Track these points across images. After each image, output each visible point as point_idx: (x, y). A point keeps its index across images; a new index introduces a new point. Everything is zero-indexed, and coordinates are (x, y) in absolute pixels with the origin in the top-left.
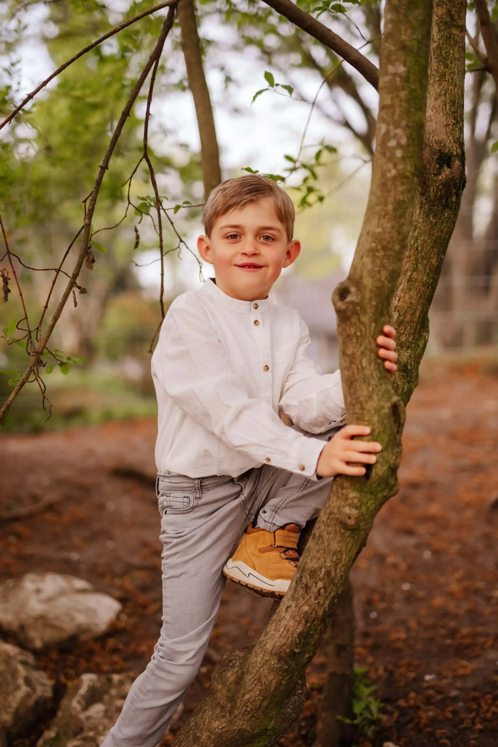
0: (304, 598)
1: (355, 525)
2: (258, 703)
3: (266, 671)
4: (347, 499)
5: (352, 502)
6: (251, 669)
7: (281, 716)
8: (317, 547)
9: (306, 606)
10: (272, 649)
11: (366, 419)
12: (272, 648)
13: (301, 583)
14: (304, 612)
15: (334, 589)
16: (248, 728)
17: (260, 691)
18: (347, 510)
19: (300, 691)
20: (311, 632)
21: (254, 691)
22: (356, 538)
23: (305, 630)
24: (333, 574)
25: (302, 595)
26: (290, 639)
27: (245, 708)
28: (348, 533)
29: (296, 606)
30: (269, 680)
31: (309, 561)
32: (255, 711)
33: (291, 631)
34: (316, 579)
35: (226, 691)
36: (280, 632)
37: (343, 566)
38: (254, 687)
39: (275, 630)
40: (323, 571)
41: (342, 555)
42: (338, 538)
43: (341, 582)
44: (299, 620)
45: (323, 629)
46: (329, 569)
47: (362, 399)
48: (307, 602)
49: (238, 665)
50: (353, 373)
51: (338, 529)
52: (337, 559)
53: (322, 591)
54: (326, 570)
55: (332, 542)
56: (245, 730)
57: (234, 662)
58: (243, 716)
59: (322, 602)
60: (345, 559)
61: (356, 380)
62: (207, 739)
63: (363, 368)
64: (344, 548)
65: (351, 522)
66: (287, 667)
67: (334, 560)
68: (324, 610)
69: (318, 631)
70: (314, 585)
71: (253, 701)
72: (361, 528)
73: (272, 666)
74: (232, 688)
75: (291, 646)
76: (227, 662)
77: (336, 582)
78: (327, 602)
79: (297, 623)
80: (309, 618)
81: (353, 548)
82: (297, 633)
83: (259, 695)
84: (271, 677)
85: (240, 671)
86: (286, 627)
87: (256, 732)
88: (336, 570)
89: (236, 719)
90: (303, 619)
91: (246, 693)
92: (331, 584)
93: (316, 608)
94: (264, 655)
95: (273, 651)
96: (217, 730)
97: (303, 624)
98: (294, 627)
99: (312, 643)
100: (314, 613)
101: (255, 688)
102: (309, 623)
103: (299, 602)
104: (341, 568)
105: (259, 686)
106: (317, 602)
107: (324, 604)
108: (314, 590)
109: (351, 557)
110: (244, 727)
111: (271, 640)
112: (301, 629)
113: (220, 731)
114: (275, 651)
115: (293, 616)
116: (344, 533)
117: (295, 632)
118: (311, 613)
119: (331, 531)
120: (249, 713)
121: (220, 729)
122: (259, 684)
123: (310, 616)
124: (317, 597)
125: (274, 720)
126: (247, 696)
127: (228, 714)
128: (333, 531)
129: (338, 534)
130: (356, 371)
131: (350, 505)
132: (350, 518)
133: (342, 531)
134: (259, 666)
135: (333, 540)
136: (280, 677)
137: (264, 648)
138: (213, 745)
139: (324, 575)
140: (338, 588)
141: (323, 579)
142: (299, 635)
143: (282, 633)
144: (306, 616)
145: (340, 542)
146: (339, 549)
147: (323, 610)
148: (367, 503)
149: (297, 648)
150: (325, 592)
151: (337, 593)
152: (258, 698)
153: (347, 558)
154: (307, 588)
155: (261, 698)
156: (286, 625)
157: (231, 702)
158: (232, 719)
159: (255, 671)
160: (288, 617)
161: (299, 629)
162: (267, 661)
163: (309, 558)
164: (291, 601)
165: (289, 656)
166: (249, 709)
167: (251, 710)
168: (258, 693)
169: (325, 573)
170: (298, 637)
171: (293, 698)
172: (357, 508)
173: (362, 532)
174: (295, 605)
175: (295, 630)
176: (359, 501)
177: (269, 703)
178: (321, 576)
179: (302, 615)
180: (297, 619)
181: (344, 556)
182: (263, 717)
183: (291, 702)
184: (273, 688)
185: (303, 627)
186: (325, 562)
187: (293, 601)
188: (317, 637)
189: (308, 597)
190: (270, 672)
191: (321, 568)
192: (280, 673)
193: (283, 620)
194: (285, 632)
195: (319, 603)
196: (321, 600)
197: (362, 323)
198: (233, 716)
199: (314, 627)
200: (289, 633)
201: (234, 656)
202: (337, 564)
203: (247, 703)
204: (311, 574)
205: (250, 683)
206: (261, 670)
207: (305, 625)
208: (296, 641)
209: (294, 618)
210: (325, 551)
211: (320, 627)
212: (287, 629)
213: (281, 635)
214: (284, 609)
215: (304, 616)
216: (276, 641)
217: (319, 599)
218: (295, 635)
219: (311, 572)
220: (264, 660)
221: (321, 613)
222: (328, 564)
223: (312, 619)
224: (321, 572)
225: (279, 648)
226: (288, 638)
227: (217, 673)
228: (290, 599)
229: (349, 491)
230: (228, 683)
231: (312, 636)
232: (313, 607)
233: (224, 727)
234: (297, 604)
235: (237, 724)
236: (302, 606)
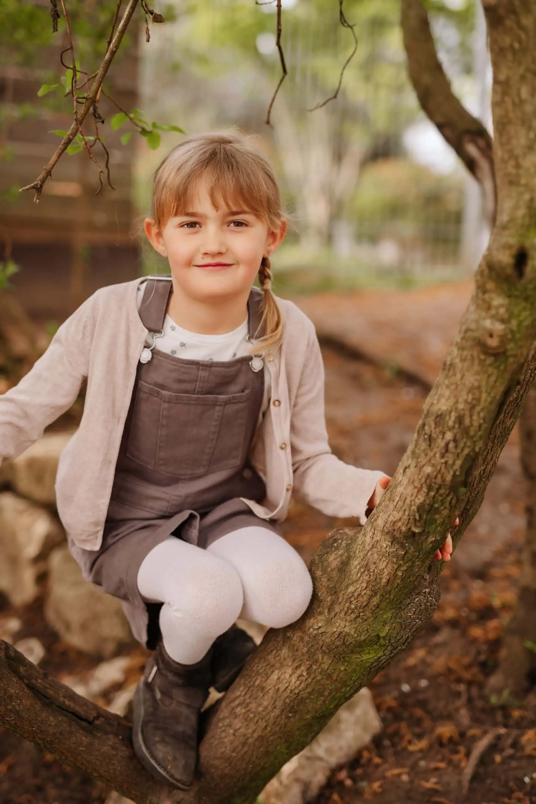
0: (426, 455)
1: (498, 347)
2: (365, 598)
3: (376, 556)
4: (489, 308)
5: (497, 313)
6: (357, 552)
7: (400, 621)
8: (447, 382)
9: (429, 466)
10: (384, 526)
11: (523, 181)
12: (384, 523)
13: (423, 433)
14: (426, 474)
15: (468, 443)
16: (352, 632)
17: (368, 582)
18: (488, 323)
19: (427, 590)
20: (436, 506)
21: (359, 582)
22: (502, 368)
23: (428, 502)
24: (467, 421)
25: (424, 450)
26: (407, 513)
27: (347, 605)
28: (490, 360)
29: (416, 467)
30: (380, 568)
31: (435, 402)
32: (361, 610)
33: (408, 501)
34: (443, 427)
35: (326, 580)
36: (395, 503)
37: (482, 410)
38: (360, 576)
39: (389, 500)
40: (453, 415)
41: (481, 393)
42: (476, 368)
43: (480, 433)
44: (419, 486)
45: (454, 502)
46: (462, 413)
47: (518, 151)
48: (430, 460)
49: (344, 546)
50: (507, 111)
51: (475, 353)
52: (473, 399)
53: (451, 445)
54: (457, 415)
55: (466, 374)
56: (348, 634)
57: (340, 541)
58: (345, 615)
59: (450, 462)
60: (486, 400)
61: (510, 122)
62: (299, 640)
63: (522, 102)
64: (484, 383)
65: (493, 343)
66: (403, 553)
67: (469, 400)
68: (454, 473)
69: (447, 505)
70: (441, 437)
71: (359, 595)
72: (509, 353)
73: (384, 550)
74: (334, 576)
75: (408, 523)
76: (331, 541)
77: (472, 433)
78: (459, 463)
79: (416, 490)
80: (433, 485)
81: (498, 384)
82: (417, 505)
83: (366, 587)
84: (382, 565)
85: (346, 554)
86: (403, 495)
87: (363, 638)
88: (471, 416)
89: (336, 618)
90: (424, 485)
91: (350, 584)
92: (465, 436)
93: (443, 470)
94: (374, 534)
95: (385, 528)
96: (311, 630)
97: (424, 492)
98: (412, 495)
99: (438, 522)
100: (439, 476)
101: (362, 578)
102: (433, 491)
103: (419, 460)
104: (479, 413)
105: (366, 576)
106: (443, 461)
107: (454, 464)
108: (441, 443)
109: (495, 397)
110: (347, 630)
111: (383, 514)
112: (422, 499)
113: (315, 632)
114: (387, 528)
115: (411, 480)
116: (485, 360)
117: (413, 503)
118: (436, 477)
119: (466, 356)
120: (353, 612)
121: (314, 629)
122: (366, 573)
123: (433, 480)
124: (444, 453)
125: (389, 625)
126: (351, 589)
127: (326, 610)
128: (469, 357)
129: (476, 362)
130: (510, 106)
131: (493, 317)
132: (491, 336)
133: (482, 357)
134: (368, 548)
135: (468, 370)
136: (394, 565)
137: (375, 523)
138: (306, 649)
139: (455, 422)
140: (475, 442)
141: (454, 427)
142: (419, 508)
143: (397, 503)
144: (428, 481)
145: (477, 373)
146: (476, 384)
147: (452, 473)
148: (519, 315)
149: (416, 526)
150: (456, 447)
151: (474, 450)
152: (365, 592)
153: (489, 399)
154: (430, 440)
155: (368, 592)
156: (402, 493)
157: (332, 595)
158: (331, 617)
159: (362, 555)
160: (405, 482)
161: (419, 499)
162: (377, 541)
163: (436, 397)
164: (411, 459)
165: (406, 538)
166: (353, 606)
167: (356, 608)
168: (364, 585)
169: (456, 418)
170: (418, 511)
171: (417, 597)
172: (503, 321)
173: (511, 360)
174: (415, 465)
175: (414, 500)
176: (507, 310)
177: (381, 601)
178: (451, 423)
179: (424, 480)
180: (416, 485)
181: (484, 396)
182: (372, 619)
183: (413, 602)
184: (384, 580)
185: (425, 497)
186: (457, 402)
187: (412, 459)
188: (446, 512)
189: (432, 454)
190: (381, 557)
191: (450, 413)
192: (395, 560)
193: (399, 486)
194: (401, 503)
195: (446, 463)
196: (450, 458)
197: (522, 27)
198: (333, 614)
199: (440, 498)
200: (406, 504)
201: (341, 534)
202: (473, 407)
203: (350, 598)
204: (438, 419)
205: (355, 570)
206: (369, 554)
207: (428, 494)
208: (414, 516)
209: (413, 482)
210: (457, 386)
211: (449, 499)
212: (403, 499)
213: (396, 507)
214: (402, 471)
215: (426, 480)
216: (389, 514)
217: (448, 457)
218: (414, 508)
219: (437, 417)
220: (374, 541)
221: (449, 478)
222: (461, 406)
223: (437, 486)
224: (450, 418)
225: (392, 524)
226: (405, 510)
227: (318, 555)
228: (410, 456)
229: (493, 295)
230: (329, 569)
231: (437, 511)
232: (438, 468)
233: (320, 627)
234: (417, 463)
235: (337, 624)
236: (424, 466)
